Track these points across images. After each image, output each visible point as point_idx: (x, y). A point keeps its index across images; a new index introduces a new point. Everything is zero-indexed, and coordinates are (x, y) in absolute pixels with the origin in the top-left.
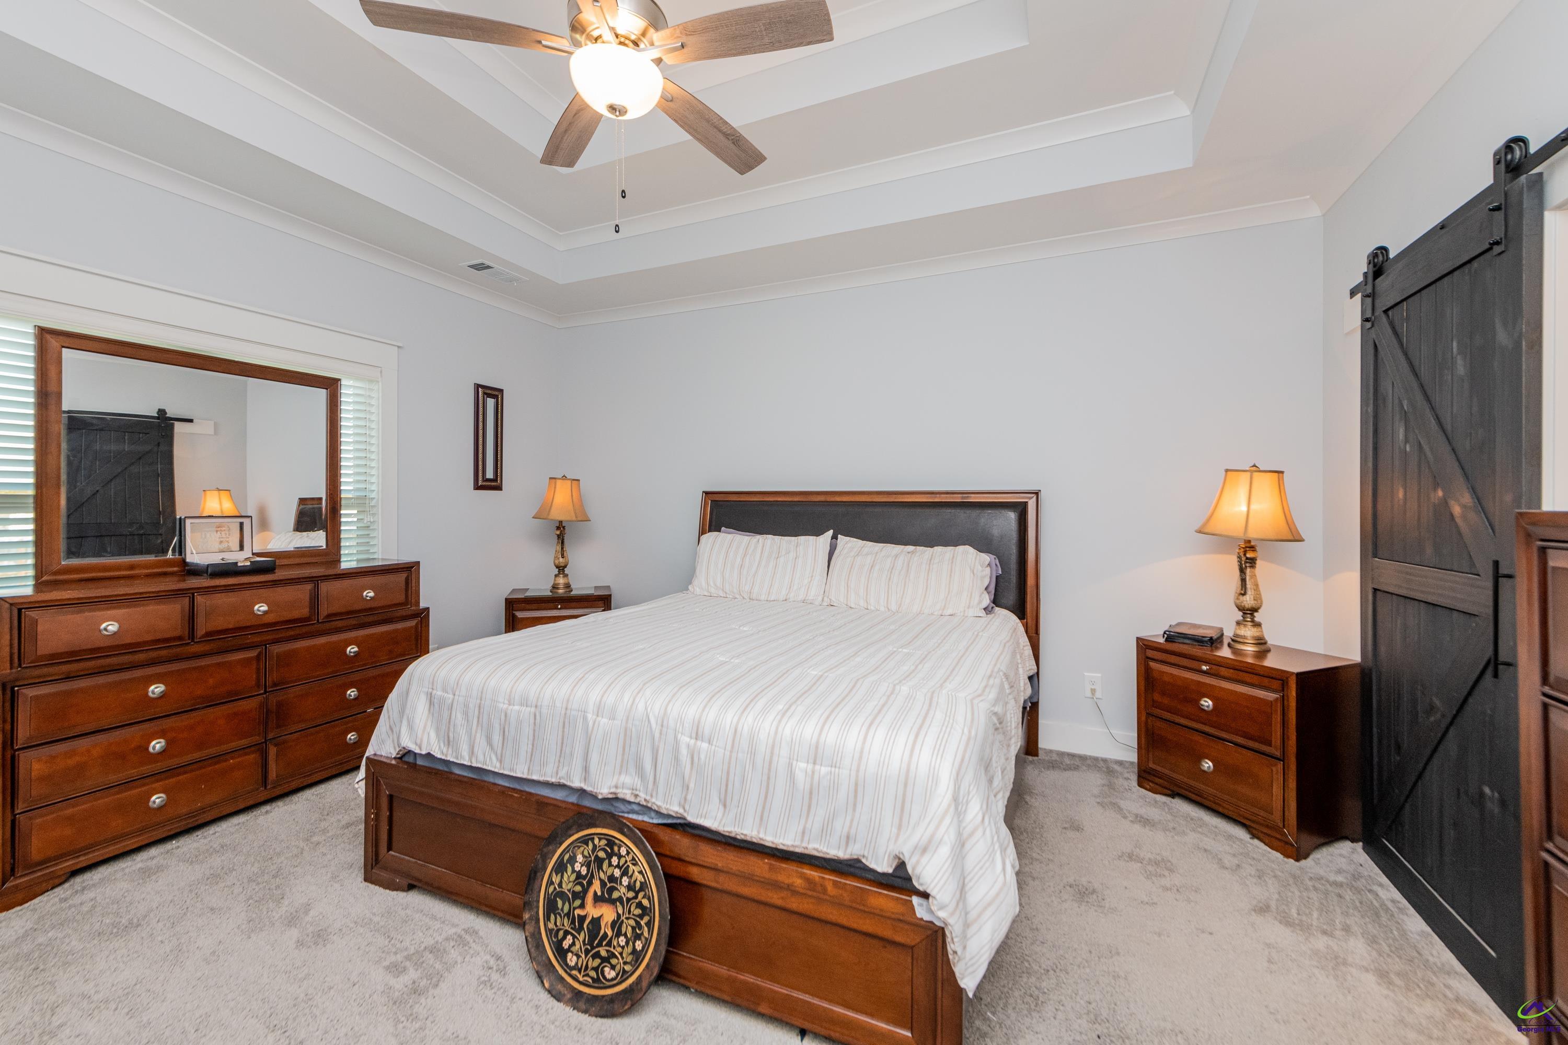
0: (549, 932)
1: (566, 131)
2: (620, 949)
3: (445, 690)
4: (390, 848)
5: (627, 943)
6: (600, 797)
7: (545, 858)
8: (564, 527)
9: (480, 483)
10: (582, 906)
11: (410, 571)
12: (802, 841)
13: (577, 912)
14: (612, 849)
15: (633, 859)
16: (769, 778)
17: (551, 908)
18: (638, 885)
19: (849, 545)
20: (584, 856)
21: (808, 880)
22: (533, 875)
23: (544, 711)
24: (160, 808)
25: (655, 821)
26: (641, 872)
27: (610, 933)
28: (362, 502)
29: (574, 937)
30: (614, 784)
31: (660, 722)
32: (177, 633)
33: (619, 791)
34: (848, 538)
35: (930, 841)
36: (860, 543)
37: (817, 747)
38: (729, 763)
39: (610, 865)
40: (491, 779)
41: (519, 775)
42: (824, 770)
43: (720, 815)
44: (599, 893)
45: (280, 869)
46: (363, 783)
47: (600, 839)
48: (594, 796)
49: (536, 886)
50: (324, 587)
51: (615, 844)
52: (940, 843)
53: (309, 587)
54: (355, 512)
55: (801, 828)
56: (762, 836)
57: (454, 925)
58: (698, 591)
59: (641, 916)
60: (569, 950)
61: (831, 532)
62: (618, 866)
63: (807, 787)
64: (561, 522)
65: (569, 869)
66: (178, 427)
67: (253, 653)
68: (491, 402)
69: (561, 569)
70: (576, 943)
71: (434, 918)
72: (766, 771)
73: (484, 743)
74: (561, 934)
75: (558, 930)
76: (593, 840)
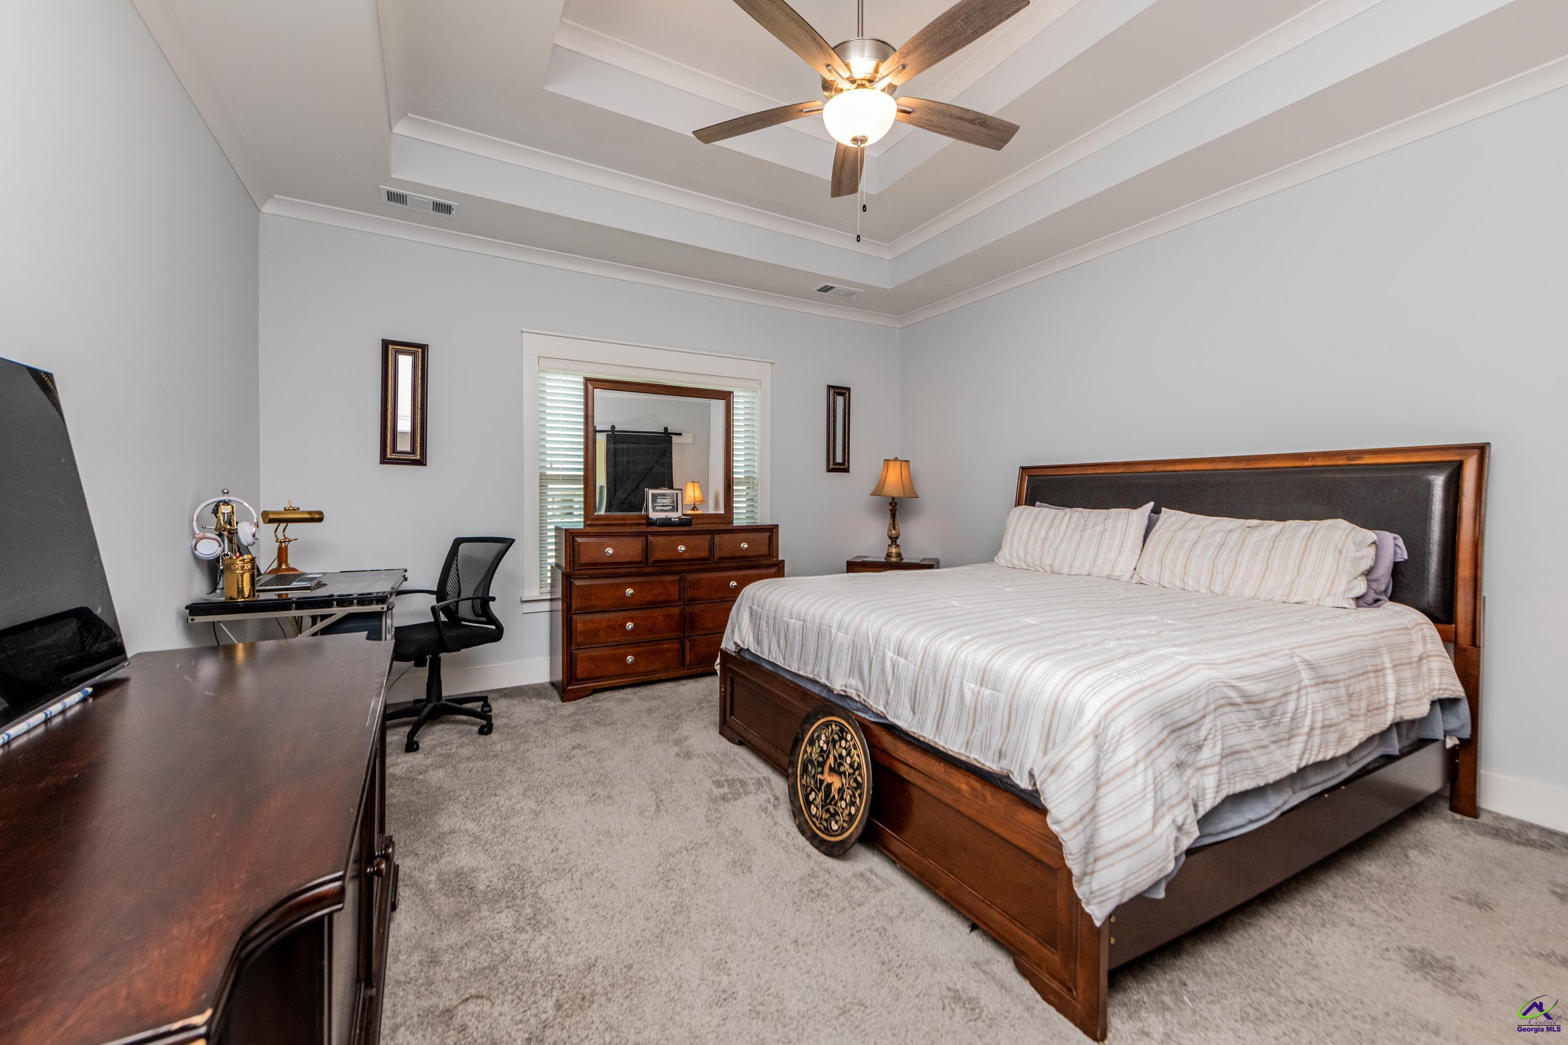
0: (803, 786)
1: (842, 167)
2: (841, 810)
3: (758, 606)
4: (732, 714)
5: (846, 806)
6: (835, 692)
7: (804, 733)
8: (896, 504)
9: (831, 466)
10: (822, 773)
11: (771, 531)
12: (966, 750)
13: (819, 776)
14: (842, 734)
15: (854, 745)
16: (944, 693)
17: (805, 770)
18: (856, 765)
19: (1173, 518)
20: (826, 736)
21: (973, 789)
22: (797, 742)
23: (808, 624)
24: (631, 664)
25: (872, 719)
26: (858, 755)
27: (836, 797)
28: (749, 481)
29: (816, 794)
30: (844, 683)
31: (875, 639)
32: (639, 559)
33: (848, 690)
34: (1173, 511)
35: (1059, 763)
36: (1187, 515)
37: (984, 672)
38: (918, 677)
39: (840, 746)
40: (781, 672)
41: (793, 670)
42: (987, 692)
43: (910, 719)
44: (833, 766)
45: (680, 715)
46: (719, 666)
47: (836, 725)
48: (830, 690)
49: (797, 752)
50: (717, 538)
51: (844, 731)
52: (1067, 767)
53: (708, 537)
54: (745, 488)
55: (966, 739)
56: (936, 740)
57: (758, 772)
58: (1002, 562)
59: (856, 789)
60: (812, 803)
61: (1151, 504)
62: (845, 748)
63: (973, 704)
64: (893, 498)
65: (817, 744)
66: (675, 439)
67: (676, 578)
68: (840, 400)
69: (894, 540)
70: (817, 797)
71: (749, 764)
72: (943, 687)
73: (776, 645)
74: (809, 789)
75: (808, 787)
76: (831, 725)
